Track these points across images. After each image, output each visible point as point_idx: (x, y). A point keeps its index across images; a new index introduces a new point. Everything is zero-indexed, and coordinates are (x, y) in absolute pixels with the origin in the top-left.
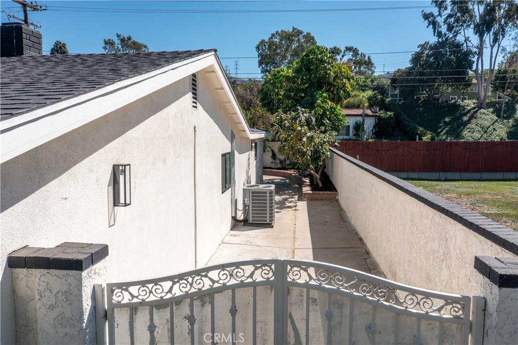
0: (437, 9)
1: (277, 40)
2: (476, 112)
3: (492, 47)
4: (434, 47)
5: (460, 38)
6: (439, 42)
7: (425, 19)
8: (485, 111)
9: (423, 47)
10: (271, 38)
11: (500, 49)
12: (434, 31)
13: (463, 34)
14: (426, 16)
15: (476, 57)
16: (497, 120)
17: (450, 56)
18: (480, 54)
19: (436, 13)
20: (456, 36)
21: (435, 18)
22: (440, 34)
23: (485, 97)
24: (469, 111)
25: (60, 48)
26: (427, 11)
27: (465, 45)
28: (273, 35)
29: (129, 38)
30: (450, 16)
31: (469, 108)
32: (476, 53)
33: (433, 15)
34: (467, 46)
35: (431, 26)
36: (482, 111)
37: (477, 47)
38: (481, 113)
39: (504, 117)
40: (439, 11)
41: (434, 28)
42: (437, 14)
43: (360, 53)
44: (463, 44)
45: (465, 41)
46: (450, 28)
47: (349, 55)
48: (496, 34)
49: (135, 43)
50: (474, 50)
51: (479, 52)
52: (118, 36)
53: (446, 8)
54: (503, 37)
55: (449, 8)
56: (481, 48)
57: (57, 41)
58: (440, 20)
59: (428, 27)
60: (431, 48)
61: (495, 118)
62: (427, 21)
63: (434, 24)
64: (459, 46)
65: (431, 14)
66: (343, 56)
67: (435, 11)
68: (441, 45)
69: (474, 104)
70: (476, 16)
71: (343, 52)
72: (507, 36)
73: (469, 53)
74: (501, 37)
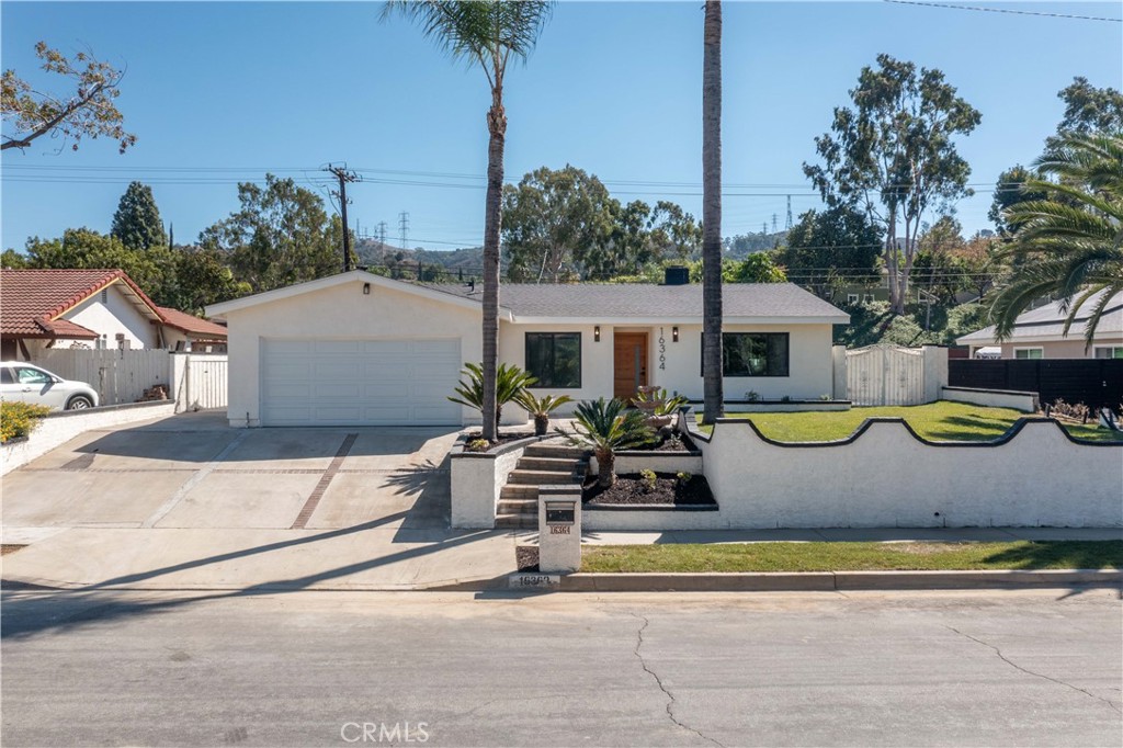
0: (826, 161)
1: (537, 186)
2: (891, 319)
3: (908, 221)
4: (823, 220)
5: (861, 206)
6: (829, 212)
7: (808, 176)
8: (903, 319)
9: (805, 216)
10: (525, 182)
11: (920, 224)
12: (823, 193)
13: (864, 199)
14: (810, 171)
15: (886, 235)
16: (921, 333)
17: (848, 231)
18: (891, 231)
19: (824, 167)
20: (856, 202)
21: (822, 174)
22: (831, 200)
23: (901, 296)
24: (879, 319)
25: (141, 194)
26: (811, 164)
27: (868, 216)
28: (528, 177)
29: (289, 184)
30: (844, 171)
31: (879, 314)
32: (885, 229)
33: (819, 170)
34: (872, 218)
35: (818, 187)
36: (899, 318)
37: (887, 221)
38: (896, 322)
39: (930, 328)
40: (829, 164)
41: (823, 190)
42: (826, 168)
43: (684, 215)
44: (865, 215)
45: (868, 208)
46: (845, 190)
47: (664, 217)
48: (913, 204)
49: (300, 192)
50: (883, 225)
51: (890, 229)
52: (269, 178)
53: (838, 160)
54: (924, 207)
55: (843, 159)
56: (892, 222)
57: (134, 183)
58: (829, 177)
59: (814, 188)
60: (819, 220)
61: (918, 329)
62: (811, 179)
63: (821, 182)
64: (860, 219)
65: (816, 168)
66: (653, 219)
67: (823, 163)
68: (834, 215)
69: (886, 307)
70: (882, 173)
71: (652, 210)
72: (928, 206)
73: (875, 229)
74: (920, 207)
